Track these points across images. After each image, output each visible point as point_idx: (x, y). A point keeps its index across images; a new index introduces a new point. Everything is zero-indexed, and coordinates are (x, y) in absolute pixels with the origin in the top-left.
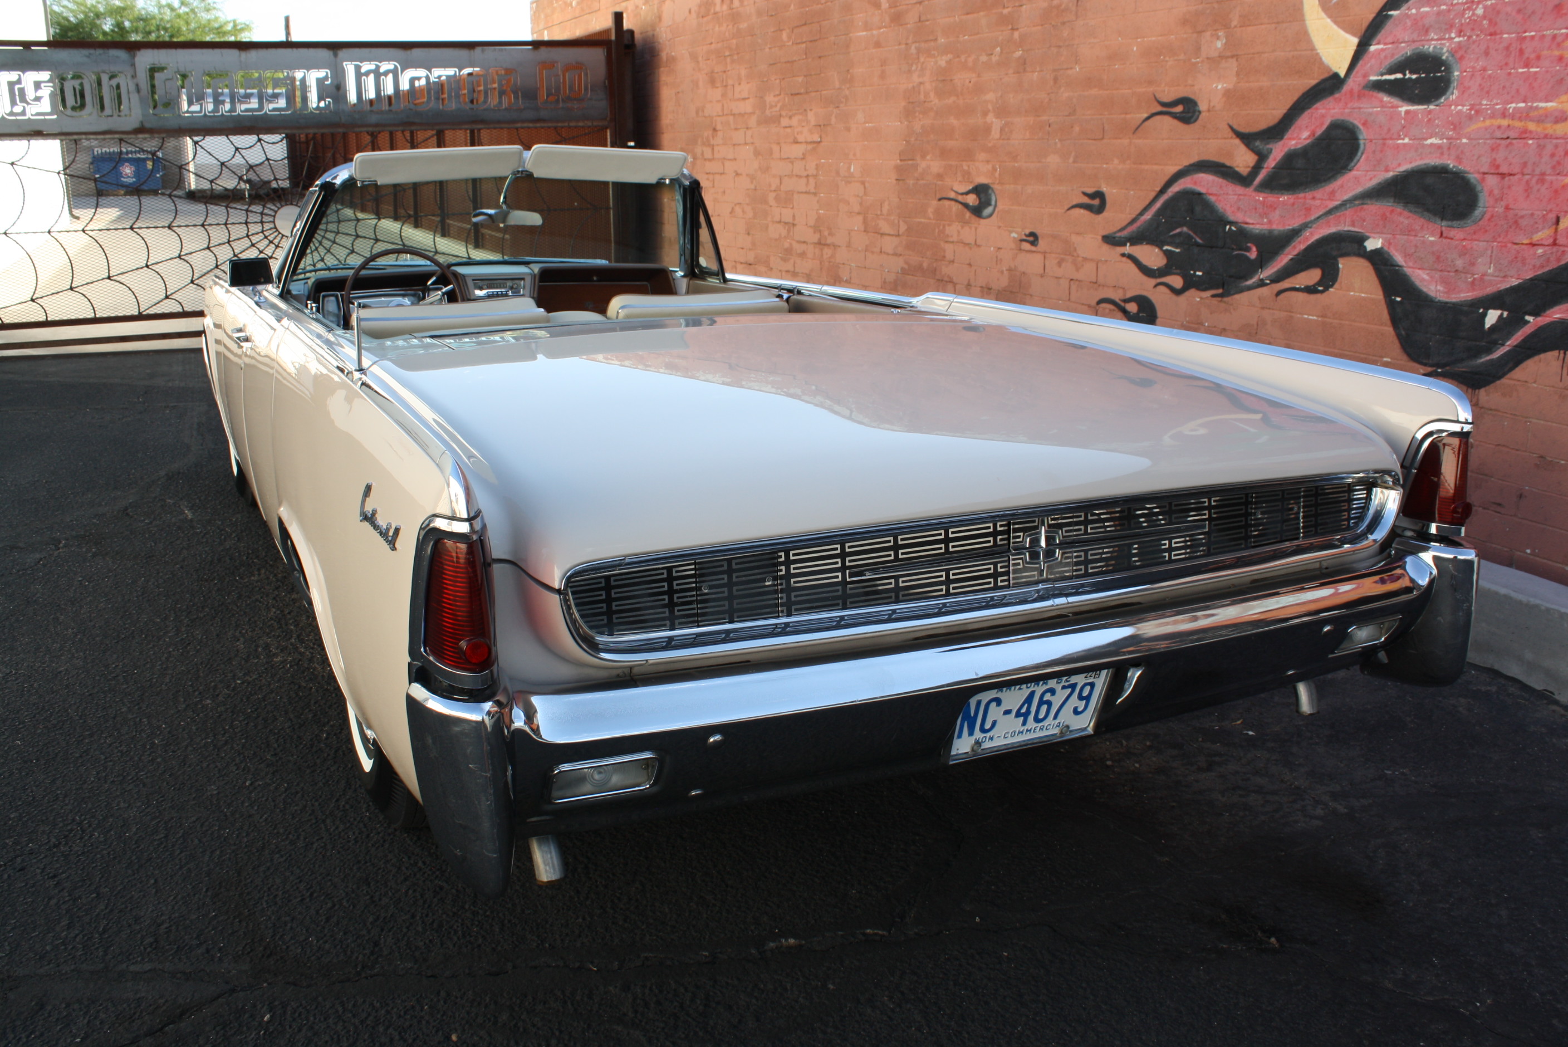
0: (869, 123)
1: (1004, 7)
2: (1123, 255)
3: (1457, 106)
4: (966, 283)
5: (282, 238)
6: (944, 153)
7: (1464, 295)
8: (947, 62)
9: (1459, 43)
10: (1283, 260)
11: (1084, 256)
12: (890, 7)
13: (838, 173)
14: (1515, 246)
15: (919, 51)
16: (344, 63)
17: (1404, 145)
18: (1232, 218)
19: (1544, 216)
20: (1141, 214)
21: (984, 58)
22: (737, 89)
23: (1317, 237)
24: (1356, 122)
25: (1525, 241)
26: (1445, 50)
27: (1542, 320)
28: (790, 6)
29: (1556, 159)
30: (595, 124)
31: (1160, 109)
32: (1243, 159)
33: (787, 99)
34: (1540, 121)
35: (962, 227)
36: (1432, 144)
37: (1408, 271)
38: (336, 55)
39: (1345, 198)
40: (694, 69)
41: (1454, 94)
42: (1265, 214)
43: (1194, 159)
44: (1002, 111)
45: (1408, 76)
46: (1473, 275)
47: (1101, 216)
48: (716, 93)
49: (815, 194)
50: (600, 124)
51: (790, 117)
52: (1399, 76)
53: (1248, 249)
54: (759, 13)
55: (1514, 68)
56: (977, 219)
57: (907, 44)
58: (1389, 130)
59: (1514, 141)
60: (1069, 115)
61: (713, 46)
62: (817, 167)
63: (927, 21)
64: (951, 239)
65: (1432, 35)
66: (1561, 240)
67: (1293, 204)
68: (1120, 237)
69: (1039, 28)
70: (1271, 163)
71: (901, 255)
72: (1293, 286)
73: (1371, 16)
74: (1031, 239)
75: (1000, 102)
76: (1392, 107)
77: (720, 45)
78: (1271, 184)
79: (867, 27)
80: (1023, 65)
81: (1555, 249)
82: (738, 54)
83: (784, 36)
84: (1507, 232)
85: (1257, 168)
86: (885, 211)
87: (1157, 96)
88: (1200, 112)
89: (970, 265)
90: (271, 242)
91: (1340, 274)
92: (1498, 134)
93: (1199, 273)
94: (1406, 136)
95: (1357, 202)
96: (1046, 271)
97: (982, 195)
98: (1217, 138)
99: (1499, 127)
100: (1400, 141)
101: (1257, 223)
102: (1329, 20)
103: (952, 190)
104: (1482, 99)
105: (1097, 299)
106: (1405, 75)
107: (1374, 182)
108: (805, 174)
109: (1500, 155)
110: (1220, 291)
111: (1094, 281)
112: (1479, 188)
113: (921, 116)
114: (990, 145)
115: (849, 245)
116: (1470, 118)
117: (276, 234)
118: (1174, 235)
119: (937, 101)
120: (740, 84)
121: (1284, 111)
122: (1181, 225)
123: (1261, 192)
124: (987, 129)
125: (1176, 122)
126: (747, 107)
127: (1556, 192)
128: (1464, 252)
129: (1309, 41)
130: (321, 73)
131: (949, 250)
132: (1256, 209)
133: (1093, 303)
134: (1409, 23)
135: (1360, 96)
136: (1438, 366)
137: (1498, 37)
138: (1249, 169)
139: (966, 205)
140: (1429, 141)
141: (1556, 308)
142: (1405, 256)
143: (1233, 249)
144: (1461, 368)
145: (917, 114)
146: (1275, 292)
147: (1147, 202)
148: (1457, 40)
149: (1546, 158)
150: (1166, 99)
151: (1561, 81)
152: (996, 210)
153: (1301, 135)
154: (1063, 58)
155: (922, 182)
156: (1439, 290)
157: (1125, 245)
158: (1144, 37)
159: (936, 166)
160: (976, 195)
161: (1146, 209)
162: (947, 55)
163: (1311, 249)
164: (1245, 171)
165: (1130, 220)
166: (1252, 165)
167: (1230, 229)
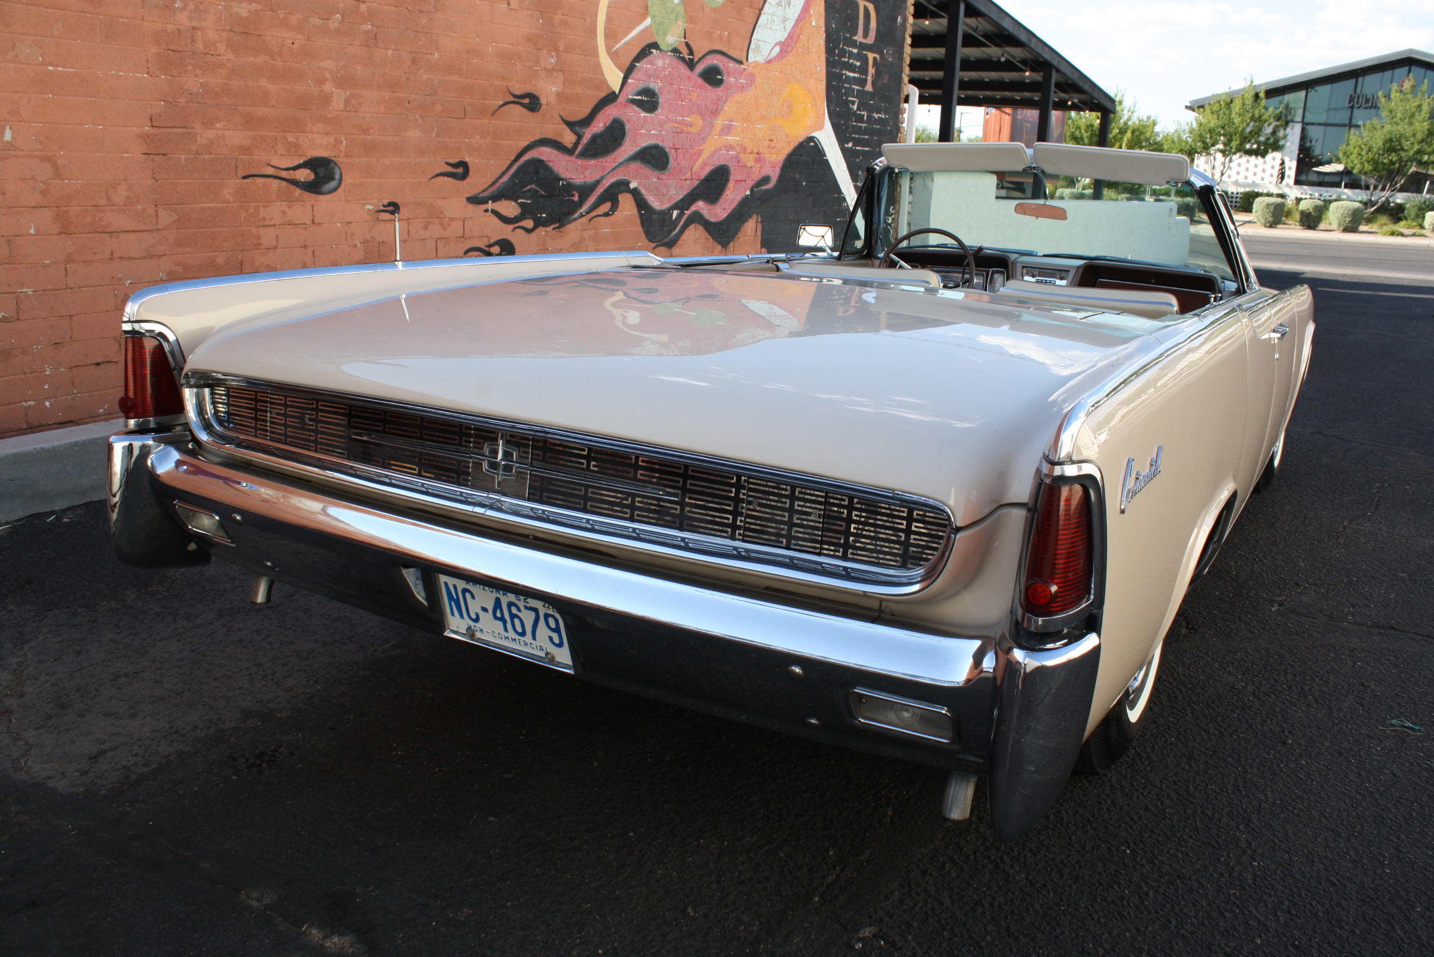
2: (487, 211)
3: (661, 116)
7: (666, 206)
8: (249, 11)
9: (661, 86)
10: (592, 199)
11: (451, 216)
14: (681, 181)
17: (644, 133)
18: (563, 176)
19: (687, 167)
20: (500, 177)
21: (318, 22)
23: (609, 184)
24: (624, 120)
25: (684, 178)
26: (657, 88)
27: (688, 212)
29: (691, 142)
31: (512, 99)
32: (568, 138)
34: (686, 125)
35: (290, 207)
36: (653, 134)
37: (646, 197)
39: (621, 161)
41: (659, 110)
42: (583, 173)
43: (538, 137)
44: (346, 82)
45: (644, 98)
46: (668, 196)
47: (465, 181)
52: (640, 97)
53: (573, 195)
55: (677, 101)
56: (313, 196)
58: (638, 125)
59: (679, 134)
60: (431, 95)
65: (652, 80)
66: (693, 177)
67: (596, 166)
68: (483, 197)
69: (393, 8)
70: (585, 140)
71: (163, 255)
72: (597, 214)
73: (629, 64)
74: (391, 208)
75: (342, 72)
76: (639, 114)
78: (586, 154)
80: (372, 40)
81: (692, 181)
84: (678, 175)
85: (576, 144)
87: (510, 89)
88: (541, 105)
89: (306, 246)
91: (620, 203)
92: (675, 131)
93: (544, 215)
94: (644, 129)
95: (625, 163)
96: (411, 235)
97: (320, 169)
98: (553, 124)
99: (675, 127)
100: (641, 132)
101: (578, 179)
102: (610, 61)
103: (269, 165)
104: (669, 114)
105: (464, 250)
107: (633, 153)
109: (676, 141)
110: (558, 225)
111: (462, 235)
112: (669, 155)
113: (199, 72)
114: (329, 116)
116: (666, 122)
118: (526, 191)
119: (232, 57)
121: (590, 110)
122: (530, 184)
123: (580, 159)
124: (326, 99)
125: (524, 110)
127: (691, 157)
128: (666, 186)
129: (602, 71)
131: (268, 237)
132: (577, 170)
133: (462, 253)
134: (644, 71)
135: (625, 106)
136: (659, 241)
137: (671, 86)
138: (572, 145)
139: (294, 183)
140: (652, 132)
141: (692, 206)
142: (647, 190)
143: (563, 196)
144: (666, 240)
145: (190, 68)
146: (589, 219)
147: (505, 168)
148: (660, 84)
149: (688, 142)
150: (518, 93)
151: (691, 110)
152: (343, 183)
153: (599, 125)
154: (421, 43)
155: (207, 157)
156: (656, 204)
157: (488, 203)
158: (498, 43)
159: (236, 137)
160: (311, 170)
161: (504, 173)
162: (250, 3)
163: (606, 191)
164: (570, 146)
165: (491, 183)
166: (574, 142)
167: (563, 183)
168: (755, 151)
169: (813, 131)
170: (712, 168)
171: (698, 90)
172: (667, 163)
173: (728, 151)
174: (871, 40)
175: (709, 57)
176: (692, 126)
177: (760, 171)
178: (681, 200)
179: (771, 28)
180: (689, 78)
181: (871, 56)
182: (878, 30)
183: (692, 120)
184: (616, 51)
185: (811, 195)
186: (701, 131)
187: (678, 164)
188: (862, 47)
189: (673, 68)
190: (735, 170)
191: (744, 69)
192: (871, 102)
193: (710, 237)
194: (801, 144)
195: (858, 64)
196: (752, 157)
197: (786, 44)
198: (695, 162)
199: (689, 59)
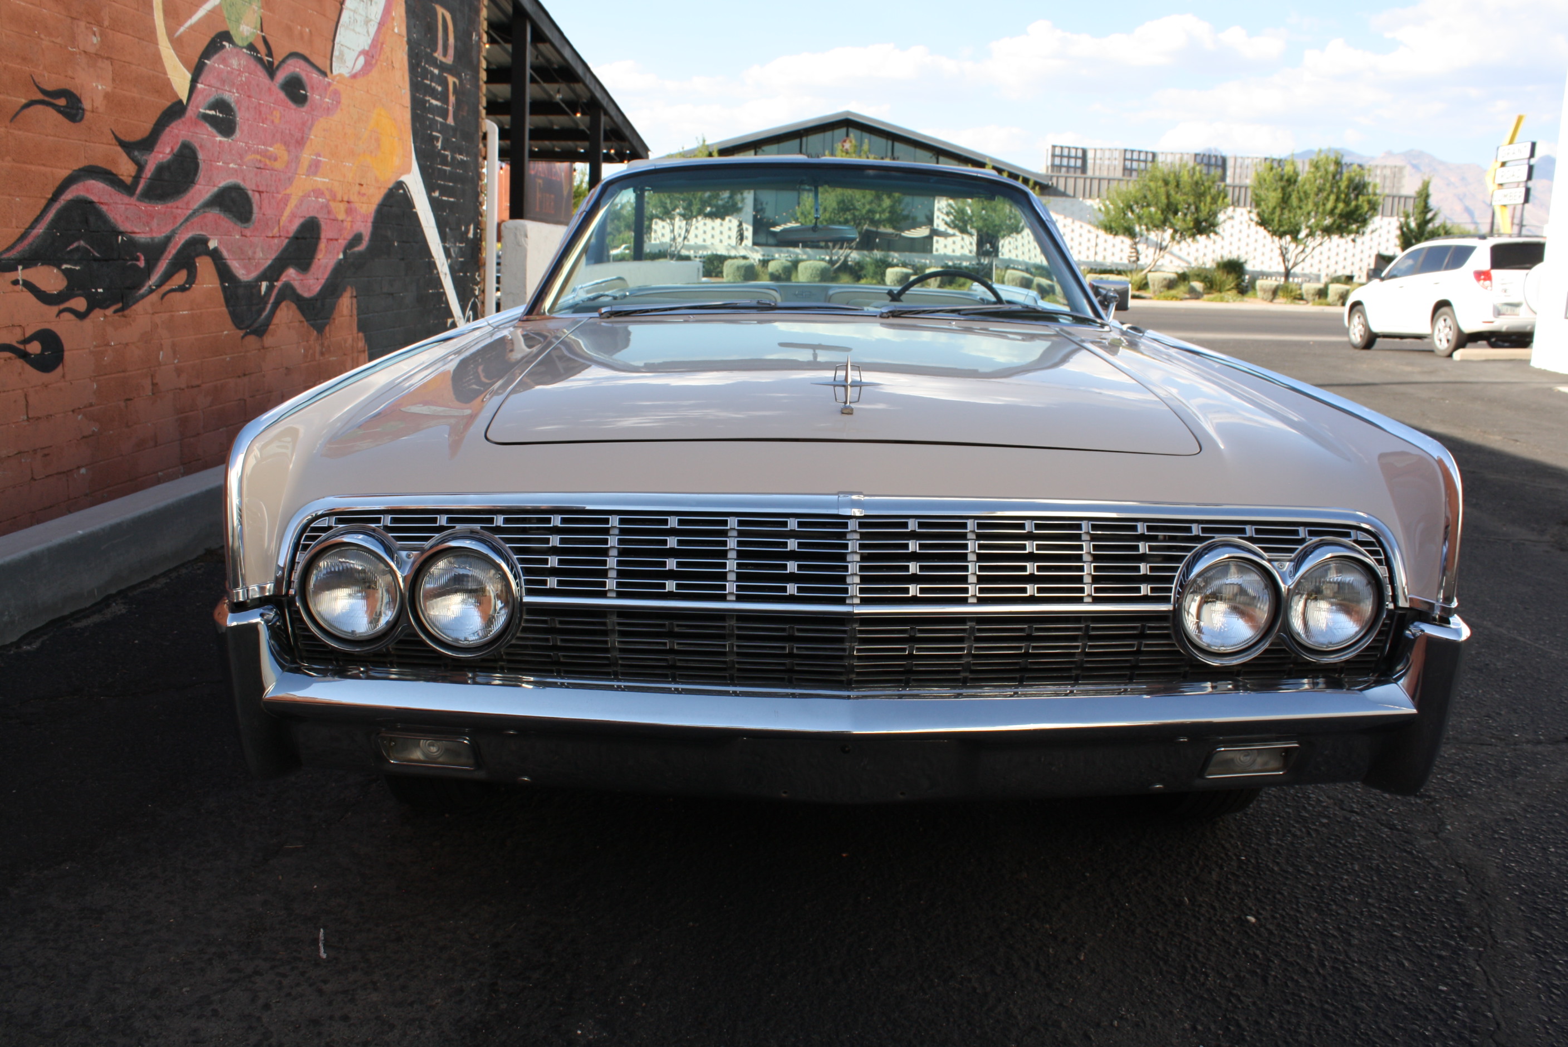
2: (16, 282)
3: (240, 142)
7: (253, 275)
9: (238, 97)
10: (163, 266)
14: (268, 239)
17: (221, 166)
18: (122, 229)
19: (274, 219)
20: (32, 226)
23: (182, 241)
24: (196, 145)
25: (271, 235)
26: (232, 100)
27: (279, 284)
29: (276, 183)
31: (40, 96)
32: (126, 168)
34: (270, 159)
36: (233, 168)
37: (229, 262)
39: (196, 206)
41: (238, 134)
42: (148, 223)
43: (82, 163)
45: (218, 114)
46: (256, 260)
52: (214, 112)
53: (138, 259)
55: (257, 122)
58: (213, 154)
59: (262, 171)
65: (227, 88)
66: (282, 233)
67: (165, 213)
68: (9, 259)
70: (148, 173)
72: (170, 287)
73: (197, 60)
76: (213, 136)
78: (151, 194)
81: (280, 239)
84: (265, 230)
85: (137, 178)
87: (37, 80)
88: (84, 111)
91: (198, 271)
92: (257, 165)
93: (100, 290)
94: (221, 160)
95: (201, 211)
98: (103, 143)
99: (257, 160)
100: (216, 164)
101: (142, 233)
102: (172, 51)
104: (249, 140)
106: (216, 113)
107: (209, 195)
109: (259, 179)
110: (120, 305)
112: (253, 201)
116: (246, 152)
118: (71, 251)
121: (152, 126)
122: (78, 239)
123: (142, 201)
125: (60, 117)
127: (278, 204)
128: (252, 245)
129: (163, 65)
132: (140, 218)
134: (215, 73)
135: (196, 123)
136: (248, 327)
137: (251, 99)
138: (131, 179)
140: (231, 166)
141: (283, 275)
142: (228, 252)
143: (124, 260)
144: (256, 325)
146: (160, 296)
147: (38, 212)
148: (236, 95)
149: (273, 183)
150: (49, 87)
151: (274, 135)
153: (164, 152)
156: (243, 273)
157: (16, 269)
161: (37, 220)
163: (180, 252)
164: (128, 180)
165: (19, 235)
166: (133, 174)
167: (122, 239)
168: (346, 199)
169: (402, 174)
170: (301, 220)
171: (281, 108)
172: (251, 212)
173: (317, 197)
174: (449, 60)
175: (290, 62)
176: (276, 159)
177: (352, 227)
178: (270, 267)
179: (354, 30)
180: (270, 89)
181: (451, 80)
182: (456, 48)
183: (276, 151)
184: (180, 38)
185: (403, 259)
186: (287, 167)
187: (264, 214)
188: (443, 67)
189: (250, 74)
190: (326, 224)
191: (329, 84)
192: (454, 140)
193: (303, 319)
194: (391, 190)
195: (440, 89)
196: (343, 207)
197: (370, 54)
198: (283, 212)
199: (268, 61)
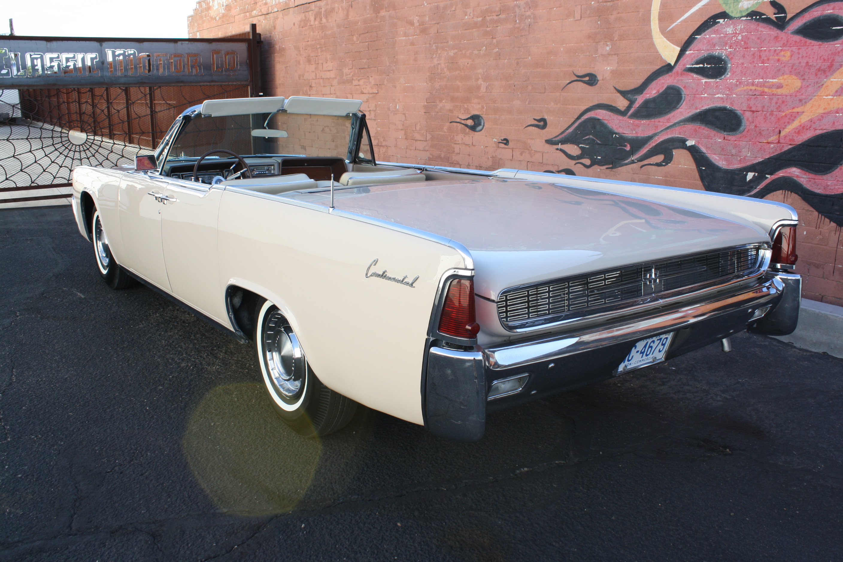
0: (407, 84)
1: (487, 27)
2: (557, 149)
3: (730, 80)
4: (467, 164)
5: (72, 146)
6: (453, 99)
7: (736, 166)
8: (454, 54)
9: (730, 51)
10: (644, 150)
11: (535, 150)
12: (420, 25)
13: (389, 109)
14: (760, 144)
15: (437, 48)
16: (106, 50)
17: (705, 97)
18: (616, 131)
19: (773, 130)
21: (476, 52)
22: (325, 65)
23: (661, 140)
24: (680, 86)
25: (765, 141)
26: (723, 54)
27: (774, 177)
28: (358, 23)
29: (778, 104)
30: (242, 83)
31: (576, 78)
32: (622, 103)
33: (356, 71)
34: (770, 87)
35: (464, 136)
36: (718, 97)
37: (708, 155)
38: (101, 45)
39: (676, 121)
40: (297, 55)
41: (728, 75)
42: (634, 129)
43: (596, 103)
44: (486, 78)
45: (706, 66)
46: (740, 157)
47: (544, 130)
48: (313, 67)
49: (375, 120)
50: (245, 83)
51: (359, 80)
52: (701, 66)
53: (625, 146)
54: (339, 26)
55: (757, 64)
56: (473, 132)
57: (430, 44)
58: (697, 90)
59: (758, 96)
60: (526, 81)
61: (309, 43)
62: (376, 106)
63: (442, 32)
64: (457, 142)
65: (717, 47)
66: (781, 141)
67: (649, 124)
68: (555, 141)
69: (508, 38)
70: (637, 105)
71: (428, 151)
72: (649, 163)
73: (687, 38)
74: (505, 142)
75: (485, 74)
76: (698, 80)
77: (314, 42)
78: (637, 115)
79: (405, 35)
80: (498, 56)
81: (779, 145)
82: (325, 47)
83: (355, 38)
84: (756, 137)
85: (629, 108)
86: (418, 128)
87: (575, 72)
88: (598, 81)
89: (469, 155)
90: (66, 148)
91: (674, 157)
92: (751, 93)
93: (599, 158)
94: (705, 93)
95: (681, 124)
96: (514, 157)
97: (476, 120)
98: (608, 93)
99: (751, 90)
100: (702, 96)
101: (629, 133)
102: (665, 39)
103: (458, 118)
104: (742, 77)
106: (704, 65)
107: (690, 114)
108: (369, 110)
109: (752, 103)
110: (611, 166)
111: (541, 162)
112: (742, 117)
113: (439, 80)
114: (480, 95)
115: (396, 146)
116: (737, 85)
117: (69, 143)
118: (585, 139)
119: (448, 73)
120: (326, 63)
121: (643, 81)
122: (589, 135)
123: (632, 118)
124: (479, 87)
125: (585, 85)
126: (332, 75)
127: (779, 119)
128: (735, 146)
129: (655, 48)
130: (93, 55)
131: (457, 148)
132: (629, 127)
134: (705, 42)
135: (682, 74)
137: (749, 49)
138: (625, 108)
139: (466, 125)
140: (717, 96)
141: (780, 171)
142: (707, 148)
143: (617, 146)
145: (437, 79)
146: (640, 166)
147: (570, 124)
148: (729, 50)
149: (773, 104)
150: (580, 74)
151: (779, 70)
152: (484, 128)
153: (652, 92)
154: (521, 53)
155: (440, 114)
156: (723, 163)
157: (559, 145)
158: (567, 44)
159: (448, 106)
160: (472, 120)
161: (569, 127)
162: (454, 50)
163: (659, 145)
164: (622, 109)
165: (561, 132)
166: (626, 106)
167: (615, 136)
170: (818, 132)
171: (794, 49)
172: (740, 125)
175: (815, 9)
176: (780, 87)
180: (777, 38)
183: (782, 81)
184: (672, 30)
186: (798, 91)
187: (756, 126)
189: (748, 32)
193: (812, 209)
198: (786, 126)
199: (776, 17)
